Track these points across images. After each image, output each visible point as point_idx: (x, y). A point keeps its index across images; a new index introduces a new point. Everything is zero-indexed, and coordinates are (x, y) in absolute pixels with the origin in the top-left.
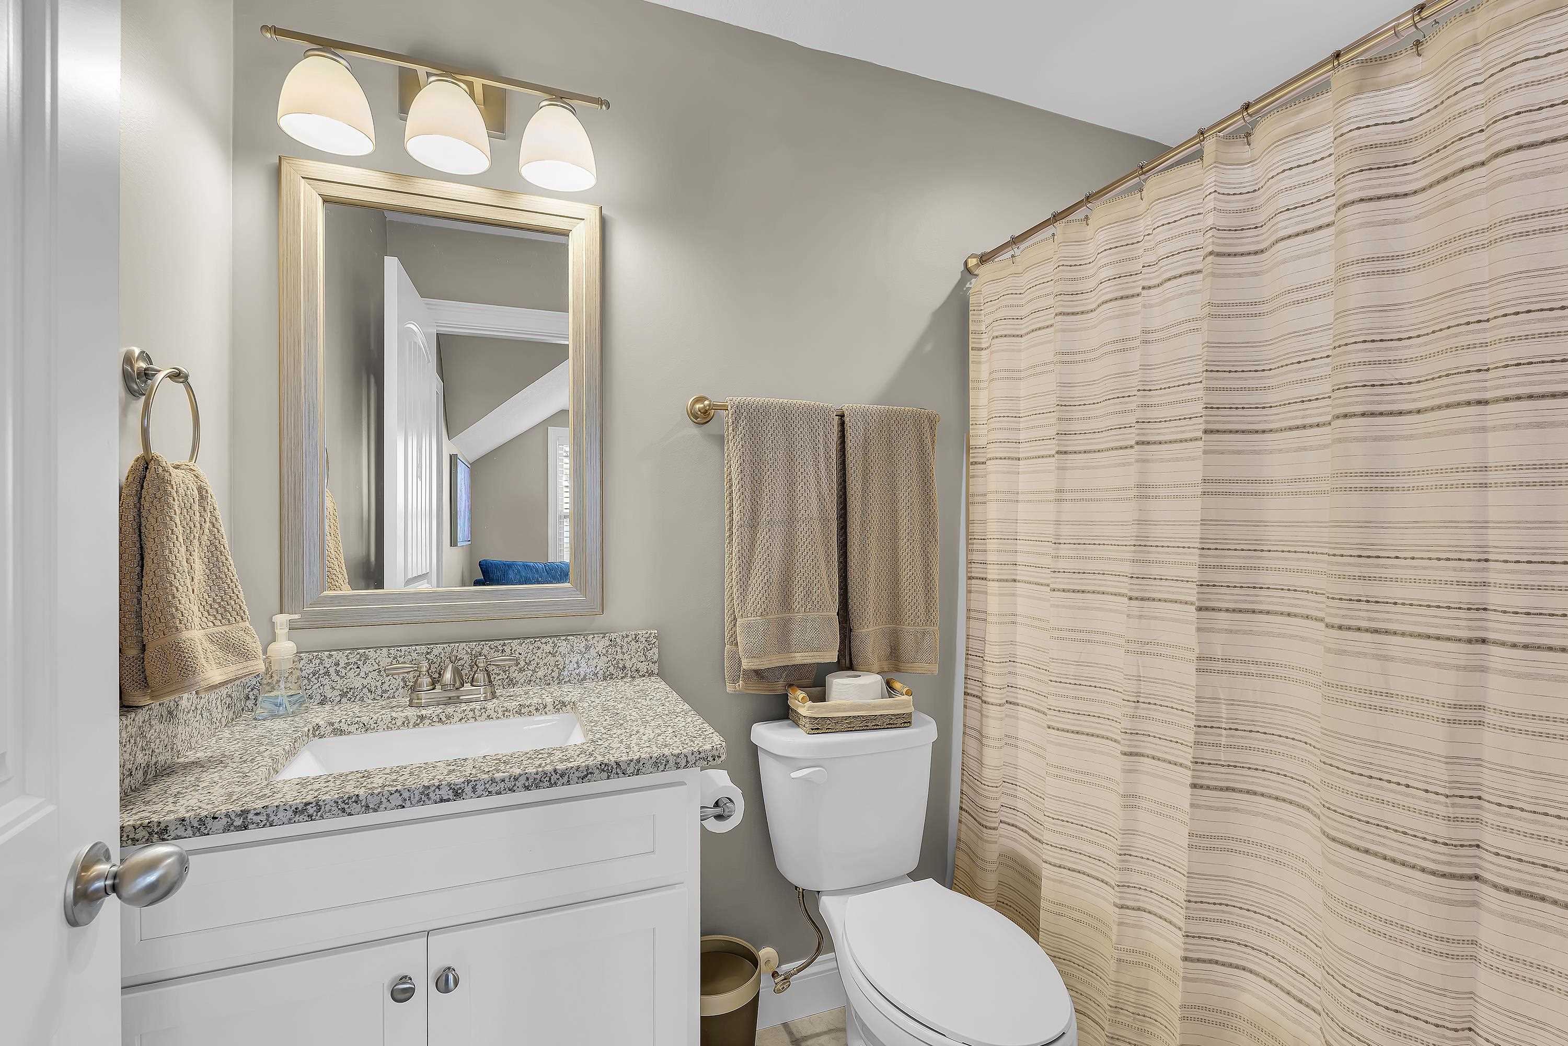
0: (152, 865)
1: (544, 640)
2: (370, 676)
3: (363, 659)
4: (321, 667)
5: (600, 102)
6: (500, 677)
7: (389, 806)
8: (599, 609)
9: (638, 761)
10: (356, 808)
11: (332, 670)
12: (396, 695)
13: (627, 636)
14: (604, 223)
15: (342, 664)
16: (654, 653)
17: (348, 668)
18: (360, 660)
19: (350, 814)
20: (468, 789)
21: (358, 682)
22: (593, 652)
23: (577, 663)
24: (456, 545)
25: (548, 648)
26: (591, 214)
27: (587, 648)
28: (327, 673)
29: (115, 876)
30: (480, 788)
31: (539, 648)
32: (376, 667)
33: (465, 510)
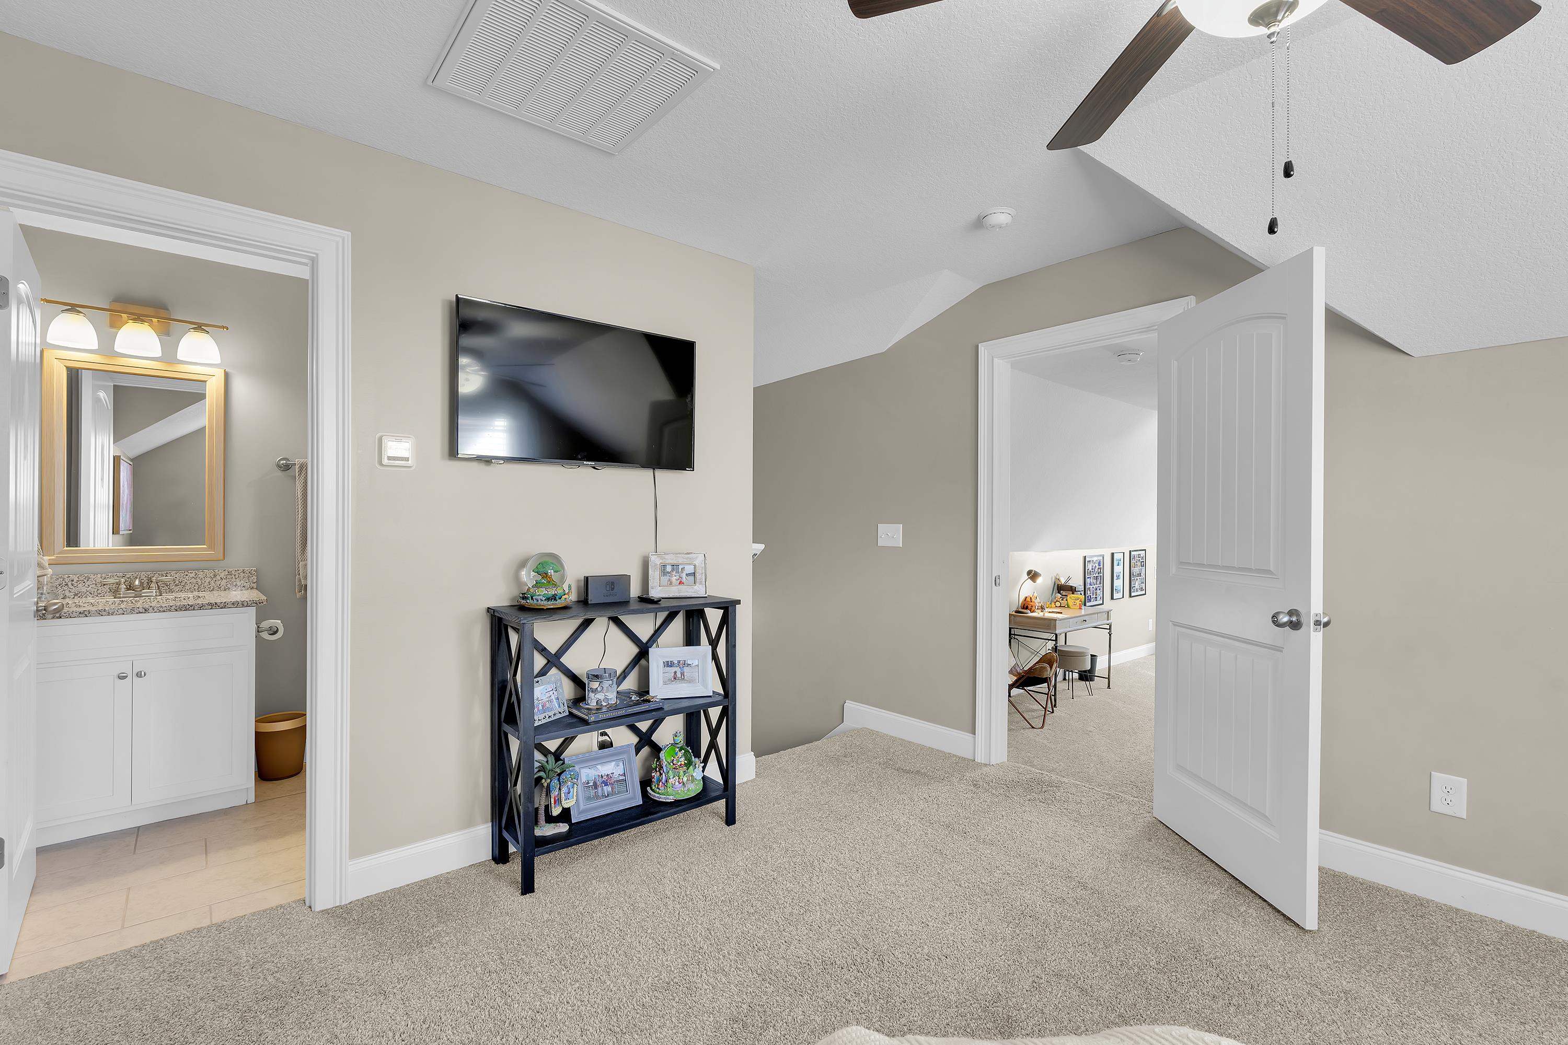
0: (55, 604)
1: (190, 572)
2: (91, 586)
3: (87, 578)
4: (64, 582)
5: (223, 327)
6: (164, 588)
7: (118, 613)
8: (222, 558)
9: (225, 602)
10: (104, 613)
11: (70, 584)
12: (105, 595)
13: (238, 570)
14: (227, 376)
15: (75, 581)
16: (254, 578)
17: (79, 583)
18: (85, 579)
19: (102, 615)
20: (151, 609)
21: (84, 589)
22: (218, 577)
23: (209, 583)
24: (118, 533)
25: (193, 575)
26: (220, 374)
27: (215, 576)
28: (67, 585)
29: (45, 607)
30: (156, 610)
31: (187, 575)
32: (94, 582)
33: (127, 503)
